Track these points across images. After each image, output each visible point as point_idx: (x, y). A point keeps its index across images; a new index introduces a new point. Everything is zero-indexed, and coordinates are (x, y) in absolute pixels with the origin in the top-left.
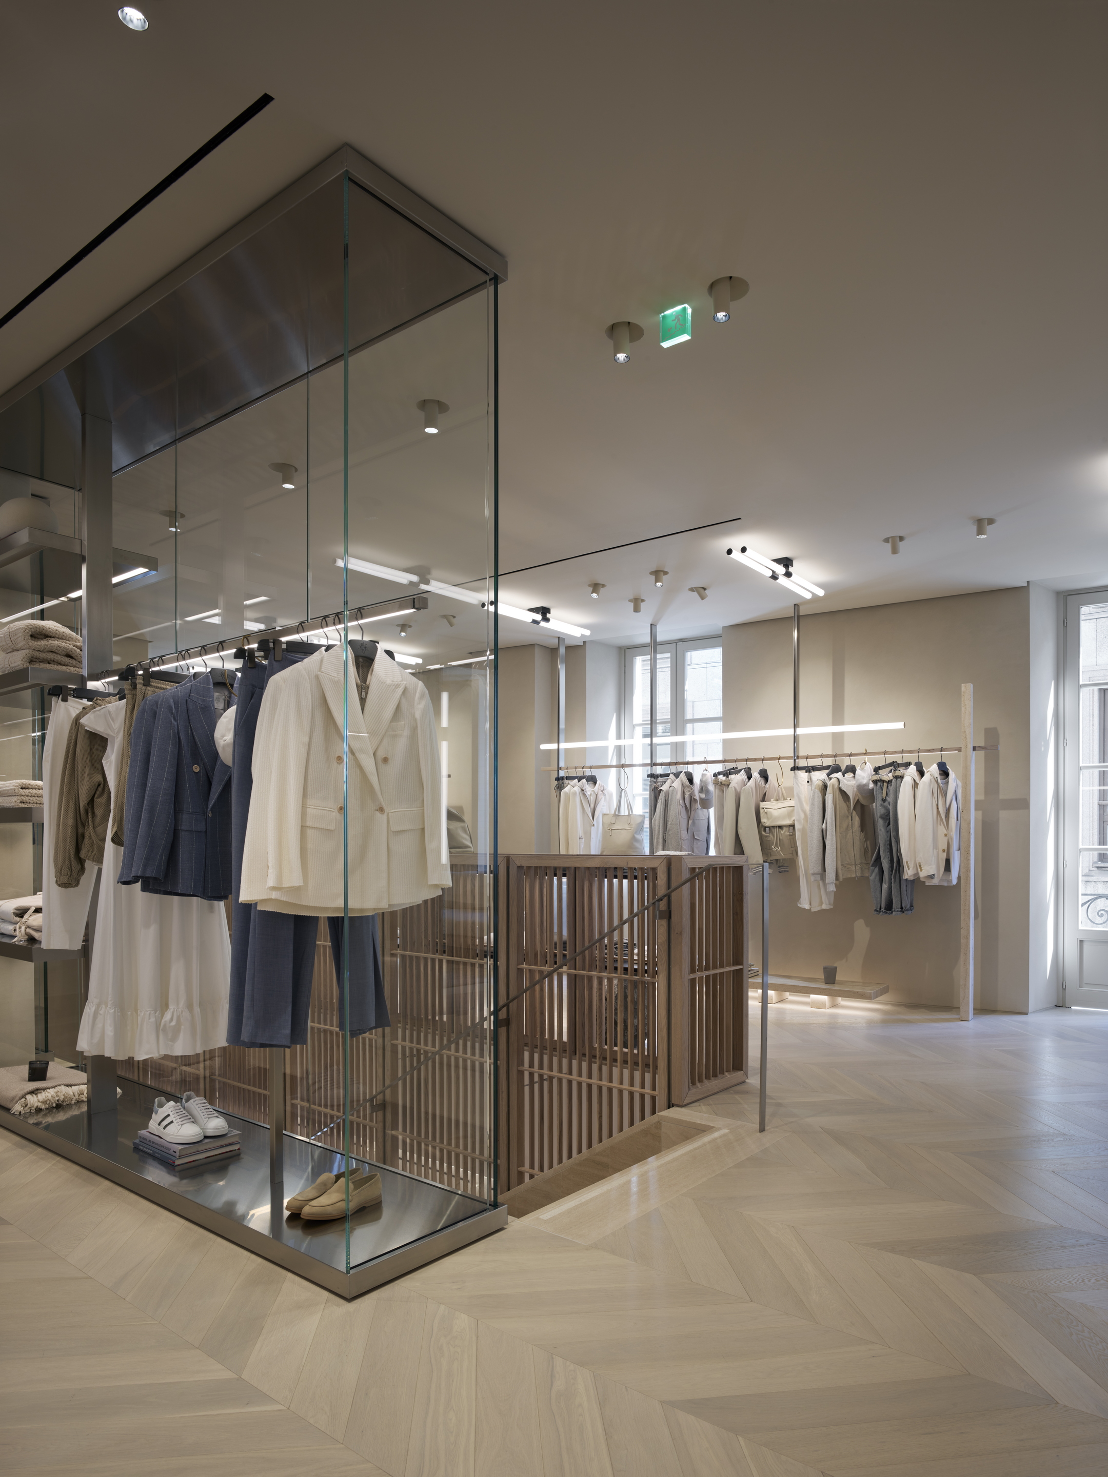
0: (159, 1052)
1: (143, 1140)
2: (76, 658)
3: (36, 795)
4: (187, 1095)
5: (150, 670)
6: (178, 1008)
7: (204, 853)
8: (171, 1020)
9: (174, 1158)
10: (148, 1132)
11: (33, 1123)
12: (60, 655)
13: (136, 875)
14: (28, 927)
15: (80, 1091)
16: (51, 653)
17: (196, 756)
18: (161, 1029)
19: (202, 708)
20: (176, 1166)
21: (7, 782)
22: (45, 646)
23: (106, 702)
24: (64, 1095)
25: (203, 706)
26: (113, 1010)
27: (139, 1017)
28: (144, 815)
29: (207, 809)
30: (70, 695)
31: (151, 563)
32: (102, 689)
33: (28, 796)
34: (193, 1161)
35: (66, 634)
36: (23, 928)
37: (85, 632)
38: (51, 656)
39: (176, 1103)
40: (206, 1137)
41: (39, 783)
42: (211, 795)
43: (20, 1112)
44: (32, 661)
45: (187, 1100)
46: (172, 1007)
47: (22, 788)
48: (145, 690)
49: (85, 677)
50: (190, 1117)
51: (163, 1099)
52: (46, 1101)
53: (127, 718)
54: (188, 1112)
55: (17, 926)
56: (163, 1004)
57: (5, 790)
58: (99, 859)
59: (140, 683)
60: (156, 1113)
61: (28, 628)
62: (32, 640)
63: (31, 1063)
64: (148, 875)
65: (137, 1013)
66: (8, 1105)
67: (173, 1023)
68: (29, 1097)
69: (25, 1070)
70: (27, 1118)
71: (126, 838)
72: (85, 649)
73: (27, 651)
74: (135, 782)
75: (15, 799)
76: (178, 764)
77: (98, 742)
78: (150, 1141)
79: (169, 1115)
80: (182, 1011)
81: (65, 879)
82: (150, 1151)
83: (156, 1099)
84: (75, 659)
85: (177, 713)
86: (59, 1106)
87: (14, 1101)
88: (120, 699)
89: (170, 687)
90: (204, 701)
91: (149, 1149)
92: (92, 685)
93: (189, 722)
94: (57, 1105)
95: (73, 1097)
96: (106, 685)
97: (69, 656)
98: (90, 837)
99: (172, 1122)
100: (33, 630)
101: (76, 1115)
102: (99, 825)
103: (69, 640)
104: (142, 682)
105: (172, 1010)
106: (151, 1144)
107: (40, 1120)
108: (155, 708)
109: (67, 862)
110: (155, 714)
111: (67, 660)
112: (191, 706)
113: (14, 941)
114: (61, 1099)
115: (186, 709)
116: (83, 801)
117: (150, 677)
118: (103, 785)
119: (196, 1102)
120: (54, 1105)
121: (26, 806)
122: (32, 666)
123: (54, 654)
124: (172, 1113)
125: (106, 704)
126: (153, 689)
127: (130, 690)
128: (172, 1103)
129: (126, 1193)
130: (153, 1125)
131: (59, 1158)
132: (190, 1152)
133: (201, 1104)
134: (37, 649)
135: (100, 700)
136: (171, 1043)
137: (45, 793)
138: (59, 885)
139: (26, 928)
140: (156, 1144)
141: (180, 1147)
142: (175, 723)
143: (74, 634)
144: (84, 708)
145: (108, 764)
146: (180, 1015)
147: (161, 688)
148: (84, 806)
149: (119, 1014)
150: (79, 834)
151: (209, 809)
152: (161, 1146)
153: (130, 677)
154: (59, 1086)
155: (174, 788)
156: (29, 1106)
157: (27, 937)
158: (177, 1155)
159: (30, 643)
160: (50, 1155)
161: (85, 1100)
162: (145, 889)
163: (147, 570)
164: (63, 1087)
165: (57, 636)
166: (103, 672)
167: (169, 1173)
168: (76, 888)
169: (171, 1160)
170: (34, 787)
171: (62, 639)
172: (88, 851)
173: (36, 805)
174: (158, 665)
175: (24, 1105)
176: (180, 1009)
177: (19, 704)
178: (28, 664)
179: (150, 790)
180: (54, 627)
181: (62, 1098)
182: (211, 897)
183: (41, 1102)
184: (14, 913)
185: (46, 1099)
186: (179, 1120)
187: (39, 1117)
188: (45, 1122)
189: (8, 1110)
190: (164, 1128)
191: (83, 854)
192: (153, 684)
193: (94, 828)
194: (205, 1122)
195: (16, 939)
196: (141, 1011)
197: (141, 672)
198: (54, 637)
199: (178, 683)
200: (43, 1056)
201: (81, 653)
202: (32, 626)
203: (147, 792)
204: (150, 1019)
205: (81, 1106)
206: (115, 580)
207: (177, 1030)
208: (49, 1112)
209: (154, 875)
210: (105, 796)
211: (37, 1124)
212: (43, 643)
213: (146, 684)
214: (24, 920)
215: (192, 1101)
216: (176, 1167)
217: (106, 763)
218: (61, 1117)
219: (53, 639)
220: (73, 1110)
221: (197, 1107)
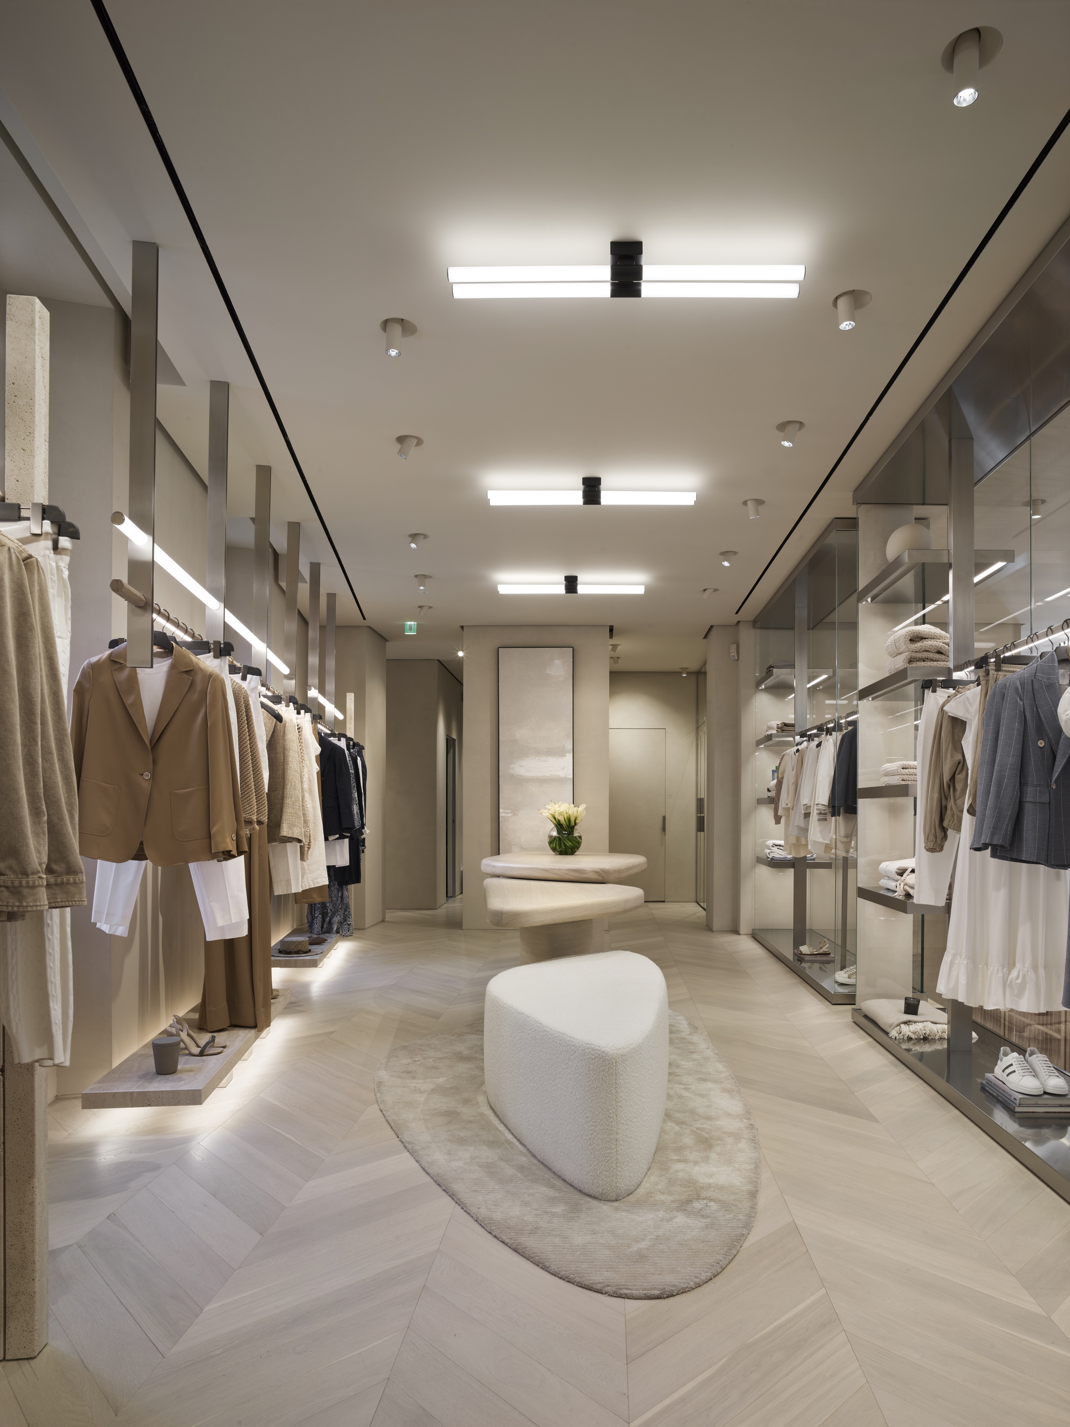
0: (1005, 1006)
1: (989, 1082)
2: (945, 653)
3: (913, 774)
4: (1030, 1050)
5: (1002, 656)
6: (1024, 968)
7: (1048, 823)
8: (1017, 978)
9: (1014, 1105)
10: (994, 1076)
11: (905, 1049)
12: (932, 653)
13: (984, 842)
14: (906, 884)
15: (943, 1029)
16: (925, 652)
17: (1041, 732)
18: (1008, 984)
19: (1047, 686)
20: (1016, 1112)
21: (893, 764)
22: (921, 647)
23: (966, 689)
24: (930, 1030)
25: (1048, 684)
26: (966, 961)
27: (989, 971)
28: (993, 789)
29: (1051, 782)
30: (939, 687)
31: (1009, 556)
32: (965, 678)
33: (907, 775)
34: (1033, 1112)
35: (937, 634)
36: (902, 885)
37: (951, 629)
38: (925, 655)
39: (1020, 1055)
40: (1045, 1093)
41: (915, 763)
42: (1055, 768)
43: (896, 1037)
44: (911, 661)
45: (1031, 1054)
46: (1018, 965)
47: (903, 768)
48: (997, 675)
49: (951, 669)
50: (1031, 1070)
51: (1008, 1049)
52: (916, 1032)
53: (982, 702)
54: (1030, 1065)
55: (898, 883)
56: (1010, 962)
57: (891, 770)
58: (958, 829)
59: (992, 669)
60: (1001, 1061)
61: (907, 634)
62: (911, 643)
63: (906, 999)
64: (995, 842)
65: (987, 967)
66: (888, 1030)
67: (1019, 981)
68: (903, 1026)
69: (902, 1004)
70: (901, 1043)
71: (978, 809)
72: (951, 645)
73: (907, 653)
74: (986, 759)
75: (898, 777)
76: (1023, 740)
77: (958, 725)
78: (995, 1085)
79: (1012, 1065)
80: (1028, 971)
81: (931, 845)
82: (994, 1094)
83: (1002, 1048)
84: (944, 655)
85: (1023, 693)
86: (925, 1039)
87: (892, 1027)
88: (978, 685)
89: (1019, 669)
90: (1048, 679)
91: (993, 1091)
92: (957, 675)
93: (1035, 701)
94: (924, 1037)
95: (937, 1033)
96: (968, 673)
97: (939, 652)
98: (952, 809)
99: (1014, 1071)
100: (912, 635)
101: (939, 1049)
102: (959, 799)
103: (939, 639)
104: (994, 668)
105: (1018, 969)
106: (995, 1087)
107: (911, 1047)
108: (1004, 690)
109: (933, 831)
110: (1003, 696)
111: (938, 656)
112: (1036, 685)
113: (895, 895)
114: (928, 1034)
115: (1032, 688)
116: (946, 778)
117: (1001, 662)
118: (961, 764)
119: (1039, 1058)
120: (922, 1037)
121: (906, 783)
122: (911, 666)
123: (928, 653)
124: (1015, 1063)
125: (966, 691)
126: (1004, 673)
127: (984, 676)
128: (1015, 1054)
129: (972, 1124)
130: (998, 1070)
131: (921, 1082)
132: (1030, 1103)
133: (1043, 1061)
134: (914, 651)
135: (961, 688)
136: (1016, 999)
137: (918, 771)
138: (927, 850)
139: (904, 885)
140: (1000, 1088)
141: (1021, 1096)
142: (1021, 703)
143: (944, 633)
144: (948, 697)
145: (966, 744)
146: (1025, 974)
147: (1011, 672)
148: (947, 782)
149: (971, 966)
150: (943, 806)
151: (1053, 781)
152: (1004, 1091)
153: (984, 665)
154: (926, 1022)
155: (1020, 763)
156: (902, 1033)
157: (905, 893)
158: (1018, 1102)
159: (909, 647)
160: (915, 1077)
161: (946, 1038)
162: (993, 855)
163: (1005, 563)
164: (929, 1023)
165: (930, 637)
166: (965, 663)
167: (1010, 1118)
168: (940, 853)
169: (1012, 1106)
170: (912, 767)
171: (934, 638)
172: (950, 821)
173: (913, 782)
174: (1010, 650)
175: (899, 1032)
176: (1026, 969)
177: (905, 698)
178: (908, 664)
179: (998, 765)
180: (927, 630)
181: (928, 1032)
182: (1054, 865)
183: (912, 1032)
184: (896, 872)
185: (915, 1031)
186: (1020, 1071)
187: (910, 1044)
188: (915, 1050)
189: (887, 1033)
190: (1007, 1076)
191: (945, 824)
192: (1004, 668)
193: (955, 801)
194: (1046, 1079)
195: (896, 894)
196: (990, 966)
197: (993, 660)
198: (927, 639)
199: (1026, 664)
200: (918, 995)
201: (948, 648)
202: (910, 631)
203: (996, 768)
204: (997, 974)
205: (943, 1043)
206: (977, 579)
207: (1022, 987)
208: (917, 1042)
209: (1000, 843)
210: (964, 772)
211: (908, 1050)
212: (919, 645)
213: (998, 669)
214: (903, 878)
215: (1034, 1056)
216: (1016, 1114)
217: (965, 743)
218: (927, 1048)
219: (927, 640)
220: (936, 1044)
221: (1039, 1063)
